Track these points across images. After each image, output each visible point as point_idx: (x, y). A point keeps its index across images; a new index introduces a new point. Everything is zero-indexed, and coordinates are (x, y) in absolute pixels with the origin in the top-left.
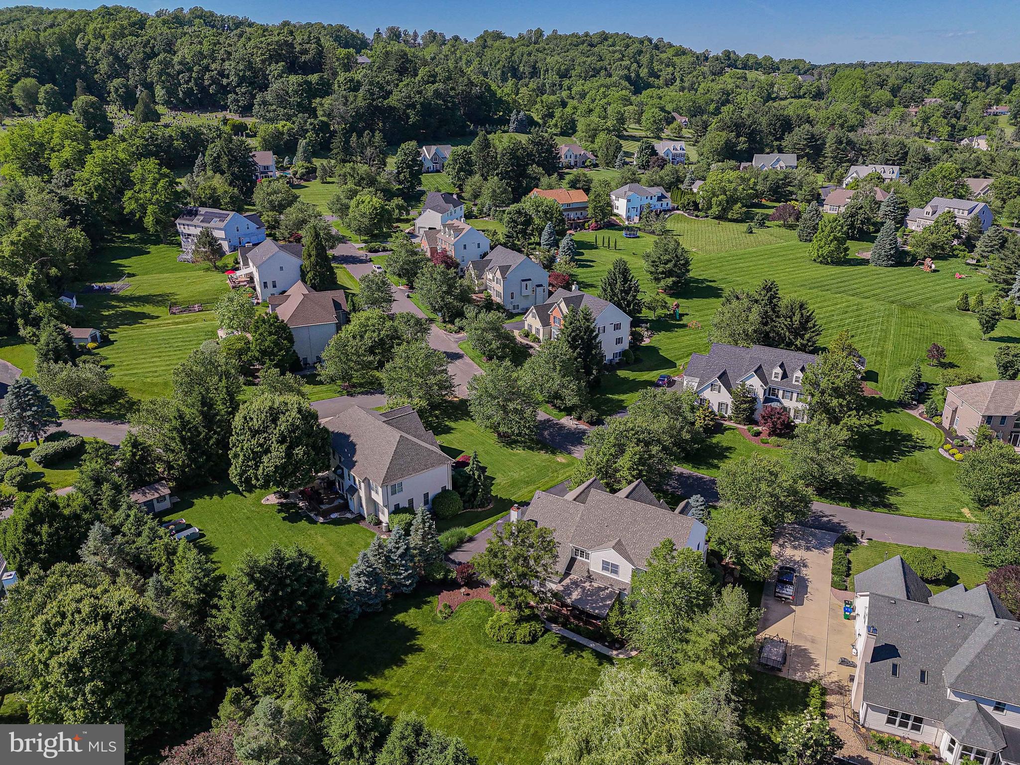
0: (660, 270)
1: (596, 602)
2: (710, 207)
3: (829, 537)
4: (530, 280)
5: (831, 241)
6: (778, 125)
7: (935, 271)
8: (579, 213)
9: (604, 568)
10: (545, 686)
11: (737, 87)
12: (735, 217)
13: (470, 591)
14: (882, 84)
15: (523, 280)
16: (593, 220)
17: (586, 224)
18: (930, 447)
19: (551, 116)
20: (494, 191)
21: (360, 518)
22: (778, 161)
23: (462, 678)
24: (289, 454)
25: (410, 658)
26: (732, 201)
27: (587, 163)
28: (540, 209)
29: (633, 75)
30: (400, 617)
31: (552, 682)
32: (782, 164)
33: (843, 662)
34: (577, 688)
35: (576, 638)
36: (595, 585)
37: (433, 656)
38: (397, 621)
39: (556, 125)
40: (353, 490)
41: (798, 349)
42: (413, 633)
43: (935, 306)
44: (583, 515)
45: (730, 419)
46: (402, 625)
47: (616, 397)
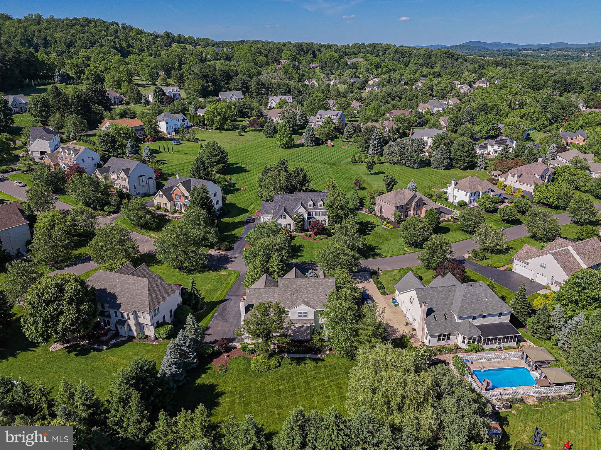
0: (213, 160)
1: (302, 334)
2: (213, 123)
3: (367, 274)
4: (144, 175)
5: (286, 136)
6: (225, 75)
7: (333, 146)
8: (139, 132)
9: (299, 316)
10: (299, 383)
11: (184, 54)
12: (229, 127)
13: (229, 354)
14: (260, 53)
15: (140, 176)
16: (149, 136)
17: (146, 139)
18: (378, 225)
19: (83, 72)
20: (74, 123)
21: (131, 338)
22: (233, 95)
23: (256, 397)
24: (78, 311)
25: (221, 400)
26: (225, 119)
27: (123, 102)
28: (121, 132)
29: (118, 46)
30: (199, 381)
31: (302, 381)
32: (235, 97)
33: (407, 324)
34: (314, 378)
35: (298, 356)
36: (297, 326)
37: (233, 394)
38: (199, 384)
39: (88, 79)
40: (123, 322)
41: (303, 191)
42: (213, 387)
43: (343, 162)
44: (279, 293)
45: (293, 231)
46: (204, 385)
47: (230, 233)
